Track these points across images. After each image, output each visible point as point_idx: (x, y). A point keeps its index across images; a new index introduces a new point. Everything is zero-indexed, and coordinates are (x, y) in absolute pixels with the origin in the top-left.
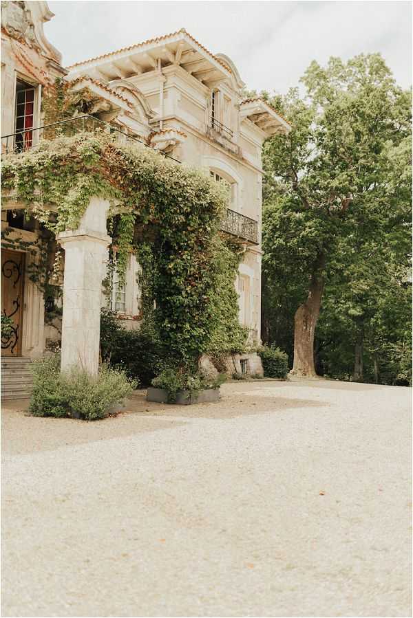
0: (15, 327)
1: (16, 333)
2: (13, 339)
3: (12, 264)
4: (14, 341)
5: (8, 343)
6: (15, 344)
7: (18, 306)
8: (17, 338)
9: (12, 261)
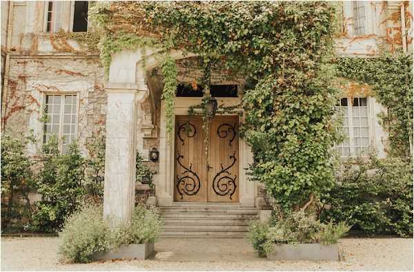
0: (233, 177)
1: (234, 182)
2: (232, 187)
3: (227, 127)
4: (233, 190)
5: (227, 191)
6: (233, 192)
7: (235, 160)
8: (235, 186)
9: (226, 124)
